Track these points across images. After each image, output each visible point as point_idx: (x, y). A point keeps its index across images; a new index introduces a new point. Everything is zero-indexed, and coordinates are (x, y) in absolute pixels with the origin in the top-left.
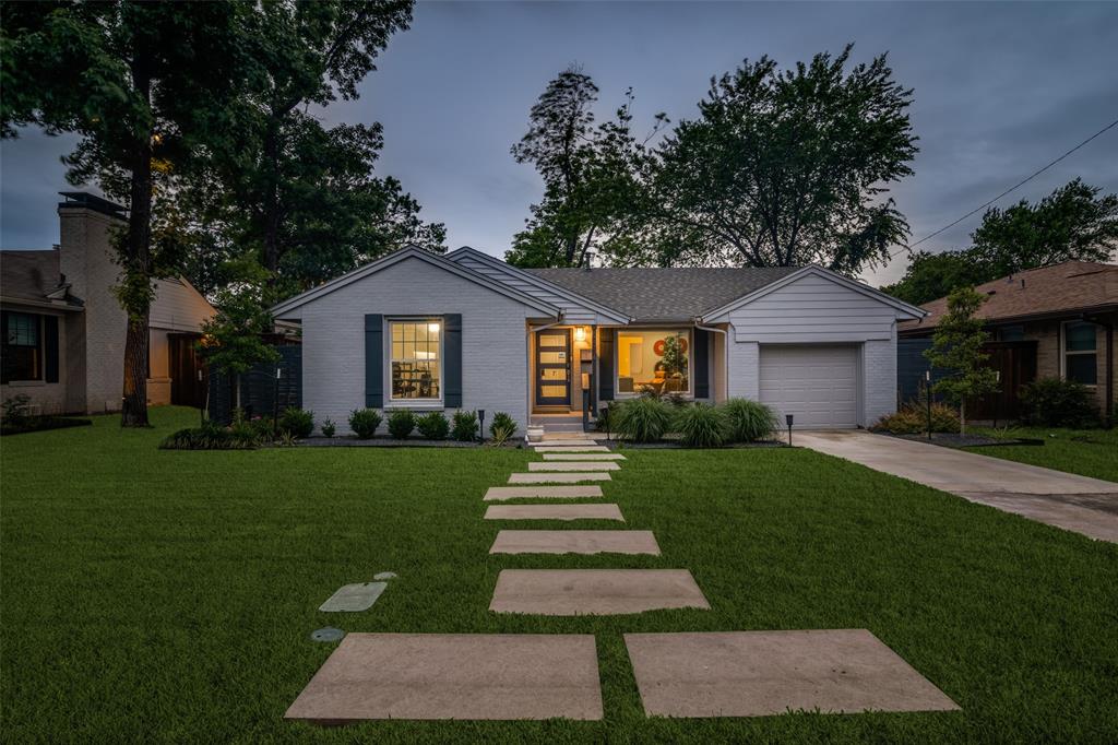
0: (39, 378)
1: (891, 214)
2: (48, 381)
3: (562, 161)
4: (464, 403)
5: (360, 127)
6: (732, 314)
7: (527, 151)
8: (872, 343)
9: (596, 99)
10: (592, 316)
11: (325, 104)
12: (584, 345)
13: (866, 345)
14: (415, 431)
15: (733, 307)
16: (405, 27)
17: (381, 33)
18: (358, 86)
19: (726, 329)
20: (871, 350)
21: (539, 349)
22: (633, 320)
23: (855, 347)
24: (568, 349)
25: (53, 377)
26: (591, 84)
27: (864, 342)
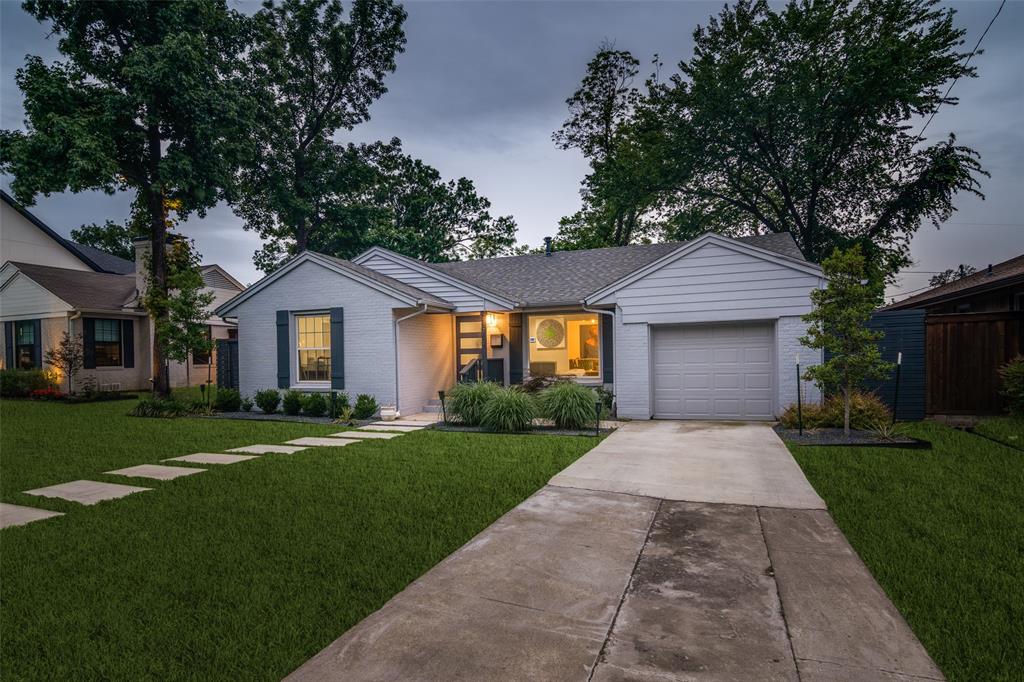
0: (121, 365)
1: (958, 153)
2: (126, 367)
3: (602, 141)
4: (346, 386)
5: (379, 144)
6: (618, 294)
7: (571, 138)
8: (787, 320)
9: (637, 72)
10: (481, 304)
11: (351, 128)
12: (496, 331)
13: (780, 322)
14: (280, 407)
15: (618, 287)
16: (401, 50)
17: (389, 58)
18: (370, 109)
19: (613, 310)
20: (787, 328)
21: (460, 336)
22: (517, 305)
23: (769, 325)
24: (483, 335)
25: (130, 364)
26: (630, 58)
27: (777, 320)
